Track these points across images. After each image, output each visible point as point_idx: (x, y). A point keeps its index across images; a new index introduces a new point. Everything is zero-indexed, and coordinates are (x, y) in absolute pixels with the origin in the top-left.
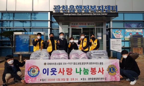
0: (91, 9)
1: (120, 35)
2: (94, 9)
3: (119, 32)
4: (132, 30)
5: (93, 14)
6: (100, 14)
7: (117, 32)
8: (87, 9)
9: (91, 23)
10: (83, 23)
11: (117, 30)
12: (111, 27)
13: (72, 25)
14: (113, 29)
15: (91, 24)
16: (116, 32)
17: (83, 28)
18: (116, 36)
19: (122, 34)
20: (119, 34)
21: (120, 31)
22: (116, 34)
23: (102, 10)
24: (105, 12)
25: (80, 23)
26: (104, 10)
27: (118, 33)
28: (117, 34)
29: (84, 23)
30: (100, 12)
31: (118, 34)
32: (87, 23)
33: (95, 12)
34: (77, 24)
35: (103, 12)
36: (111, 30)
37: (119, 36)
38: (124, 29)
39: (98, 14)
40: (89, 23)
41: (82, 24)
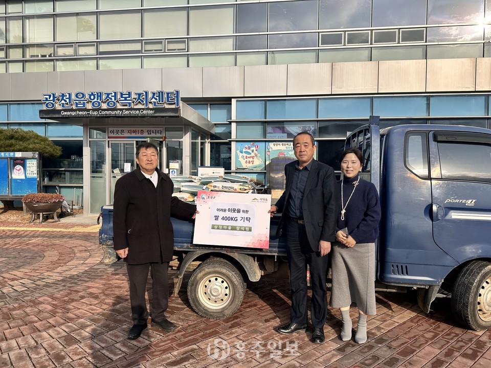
0: (122, 99)
1: (255, 158)
2: (127, 99)
3: (252, 149)
4: (287, 146)
5: (123, 111)
6: (137, 112)
7: (249, 151)
8: (113, 100)
9: (154, 129)
10: (137, 129)
11: (246, 145)
12: (233, 137)
13: (112, 135)
14: (236, 141)
15: (154, 132)
16: (244, 150)
17: (137, 142)
18: (246, 160)
19: (259, 155)
20: (253, 154)
21: (254, 149)
22: (245, 155)
23: (145, 102)
24: (151, 106)
25: (129, 129)
26: (150, 103)
27: (251, 152)
28: (248, 156)
29: (140, 129)
30: (140, 106)
31: (251, 155)
32: (145, 129)
33: (130, 106)
34: (122, 131)
35: (147, 105)
36: (233, 144)
37: (251, 159)
38: (265, 141)
39: (133, 112)
40: (149, 129)
41: (135, 132)
